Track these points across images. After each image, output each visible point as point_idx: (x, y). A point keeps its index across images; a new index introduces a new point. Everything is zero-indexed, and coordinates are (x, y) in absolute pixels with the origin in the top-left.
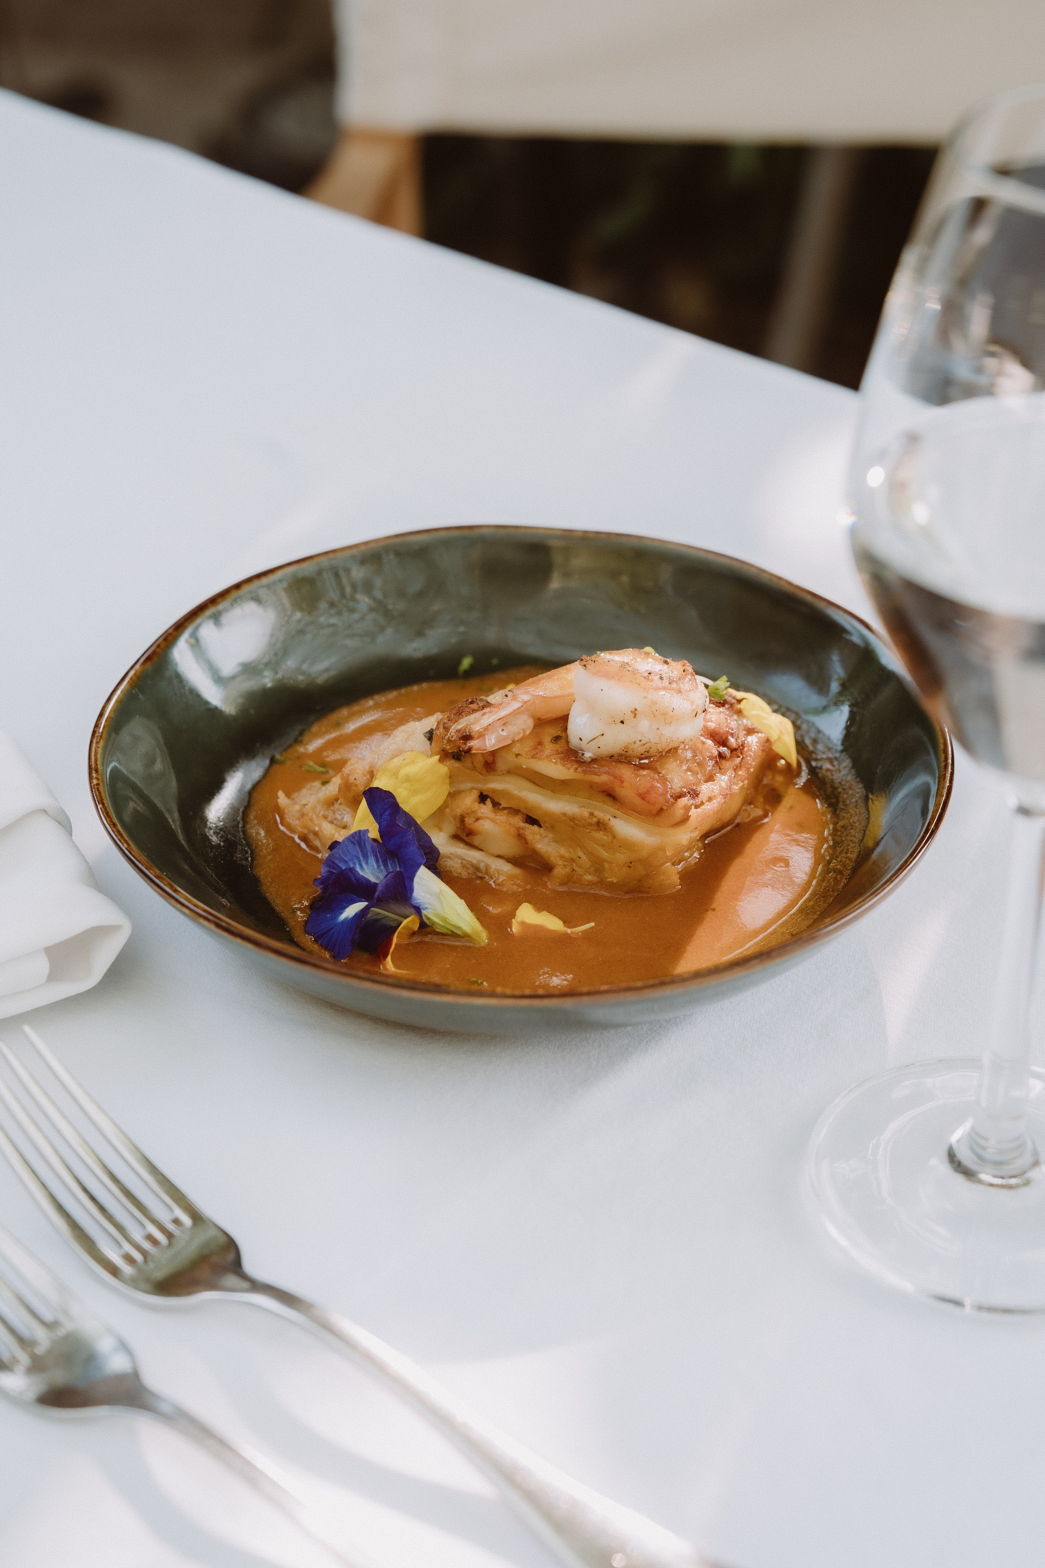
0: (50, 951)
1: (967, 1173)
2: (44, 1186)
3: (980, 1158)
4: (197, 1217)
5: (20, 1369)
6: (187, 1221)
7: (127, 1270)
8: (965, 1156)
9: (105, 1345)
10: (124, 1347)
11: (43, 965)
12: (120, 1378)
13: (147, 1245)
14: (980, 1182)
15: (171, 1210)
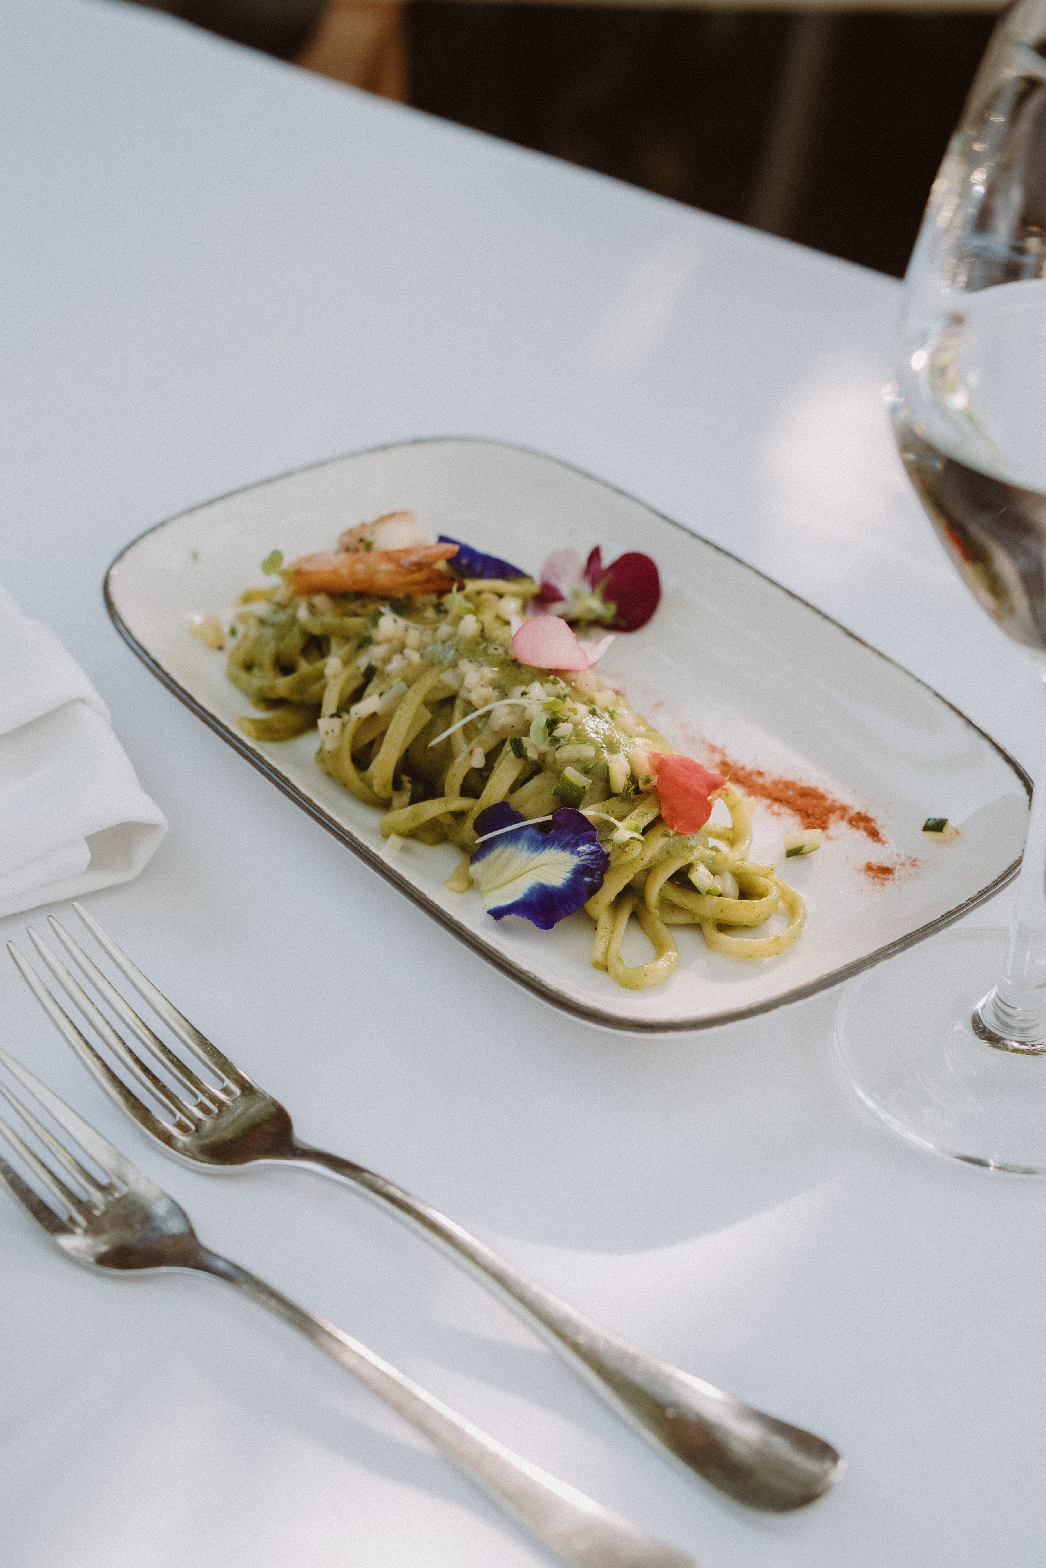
0: (91, 840)
1: (993, 1040)
2: (98, 1056)
3: (1006, 1025)
4: (247, 1089)
5: (79, 1231)
6: (237, 1091)
7: (182, 1139)
8: (990, 1022)
9: (160, 1209)
10: (179, 1212)
11: (84, 854)
12: (176, 1238)
13: (199, 1114)
14: (1006, 1048)
15: (222, 1081)
